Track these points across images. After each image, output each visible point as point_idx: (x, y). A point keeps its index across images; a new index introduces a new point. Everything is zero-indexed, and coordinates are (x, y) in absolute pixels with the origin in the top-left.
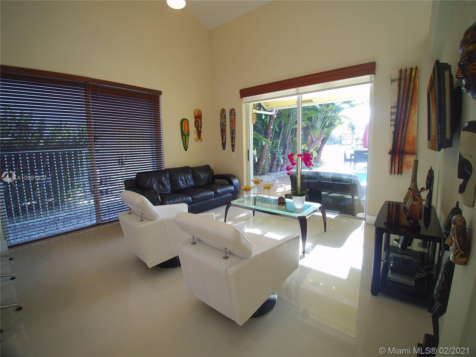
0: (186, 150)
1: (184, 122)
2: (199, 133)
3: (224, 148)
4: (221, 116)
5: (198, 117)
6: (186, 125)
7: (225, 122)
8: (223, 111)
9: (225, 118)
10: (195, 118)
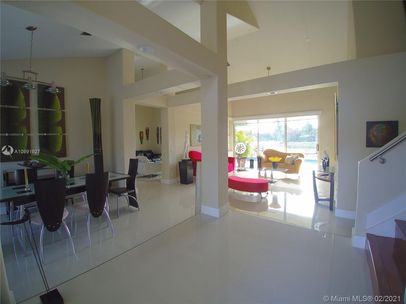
0: (142, 144)
1: (141, 133)
2: (148, 137)
3: (158, 144)
4: (157, 130)
5: (147, 131)
6: (142, 134)
7: (159, 132)
8: (158, 128)
9: (159, 131)
10: (146, 131)
